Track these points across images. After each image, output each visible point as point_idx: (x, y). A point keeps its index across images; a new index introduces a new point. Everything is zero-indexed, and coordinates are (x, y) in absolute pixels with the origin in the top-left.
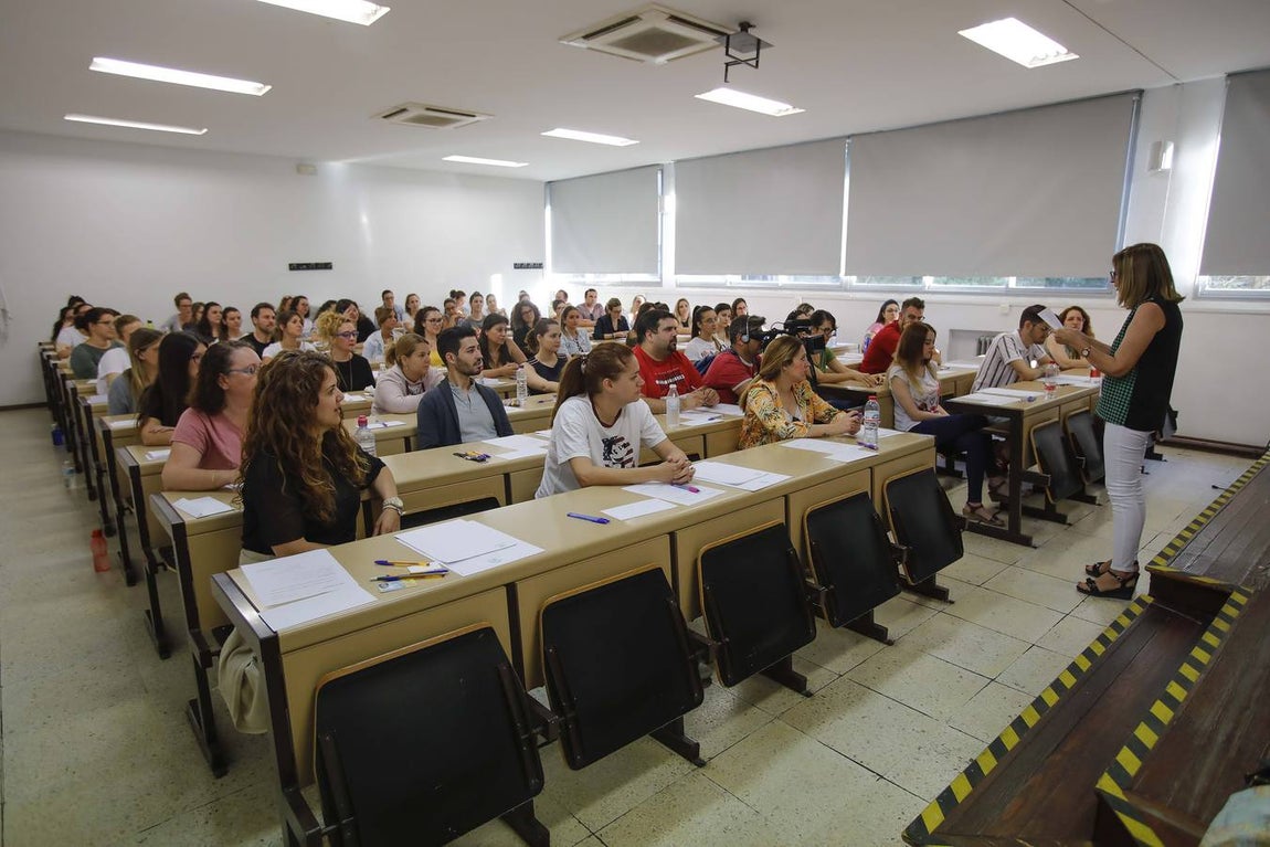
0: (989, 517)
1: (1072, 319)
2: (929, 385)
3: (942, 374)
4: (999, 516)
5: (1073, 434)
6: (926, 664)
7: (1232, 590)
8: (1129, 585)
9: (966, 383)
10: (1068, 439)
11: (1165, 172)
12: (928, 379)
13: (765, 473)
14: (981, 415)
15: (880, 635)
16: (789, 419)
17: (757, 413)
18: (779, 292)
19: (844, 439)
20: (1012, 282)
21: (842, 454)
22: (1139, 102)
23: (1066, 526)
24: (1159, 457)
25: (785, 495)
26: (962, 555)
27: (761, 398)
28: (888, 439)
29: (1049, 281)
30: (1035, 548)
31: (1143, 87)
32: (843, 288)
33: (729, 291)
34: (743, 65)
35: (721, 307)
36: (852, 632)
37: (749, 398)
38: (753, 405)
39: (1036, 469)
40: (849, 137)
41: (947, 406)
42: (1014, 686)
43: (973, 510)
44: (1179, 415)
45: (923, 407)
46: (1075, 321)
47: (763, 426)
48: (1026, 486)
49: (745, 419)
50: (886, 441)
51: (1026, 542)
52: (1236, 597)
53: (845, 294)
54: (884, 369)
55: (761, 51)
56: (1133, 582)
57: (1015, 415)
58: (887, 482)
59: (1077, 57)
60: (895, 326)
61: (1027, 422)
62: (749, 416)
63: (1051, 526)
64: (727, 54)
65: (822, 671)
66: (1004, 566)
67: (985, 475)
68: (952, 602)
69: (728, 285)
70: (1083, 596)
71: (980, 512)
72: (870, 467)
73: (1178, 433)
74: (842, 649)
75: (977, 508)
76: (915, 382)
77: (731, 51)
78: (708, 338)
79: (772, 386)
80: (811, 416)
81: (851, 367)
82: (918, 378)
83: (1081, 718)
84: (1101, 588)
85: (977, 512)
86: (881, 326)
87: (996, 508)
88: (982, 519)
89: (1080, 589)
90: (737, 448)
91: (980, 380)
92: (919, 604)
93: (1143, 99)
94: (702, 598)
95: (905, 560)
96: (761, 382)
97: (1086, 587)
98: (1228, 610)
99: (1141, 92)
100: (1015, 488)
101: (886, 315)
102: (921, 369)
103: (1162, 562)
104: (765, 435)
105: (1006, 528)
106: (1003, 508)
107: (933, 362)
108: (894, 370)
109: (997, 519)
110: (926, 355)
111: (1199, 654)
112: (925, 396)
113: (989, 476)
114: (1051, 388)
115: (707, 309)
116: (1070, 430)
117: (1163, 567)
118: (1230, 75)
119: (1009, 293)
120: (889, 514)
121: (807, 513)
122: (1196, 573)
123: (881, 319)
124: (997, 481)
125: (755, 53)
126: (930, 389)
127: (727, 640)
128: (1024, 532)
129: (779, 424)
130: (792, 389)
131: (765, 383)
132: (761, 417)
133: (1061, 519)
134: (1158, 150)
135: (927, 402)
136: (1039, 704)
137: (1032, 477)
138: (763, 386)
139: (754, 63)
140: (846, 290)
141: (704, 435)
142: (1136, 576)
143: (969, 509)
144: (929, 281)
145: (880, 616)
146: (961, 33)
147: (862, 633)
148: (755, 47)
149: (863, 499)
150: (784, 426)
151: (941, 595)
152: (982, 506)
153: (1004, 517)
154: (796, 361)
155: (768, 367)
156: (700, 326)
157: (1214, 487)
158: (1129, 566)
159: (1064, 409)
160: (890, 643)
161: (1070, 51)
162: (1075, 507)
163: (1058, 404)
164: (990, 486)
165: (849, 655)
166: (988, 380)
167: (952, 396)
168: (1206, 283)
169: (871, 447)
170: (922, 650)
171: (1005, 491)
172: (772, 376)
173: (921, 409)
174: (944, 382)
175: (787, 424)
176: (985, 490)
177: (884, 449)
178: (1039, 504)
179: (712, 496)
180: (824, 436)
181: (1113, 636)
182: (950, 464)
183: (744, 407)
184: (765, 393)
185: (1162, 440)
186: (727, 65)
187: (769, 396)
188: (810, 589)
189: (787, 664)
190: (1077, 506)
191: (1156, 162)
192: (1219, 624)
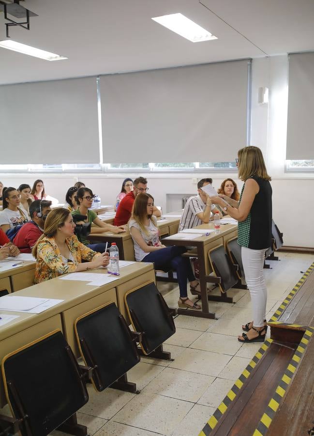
0: (192, 305)
1: (228, 186)
2: (153, 231)
3: (160, 222)
4: (198, 303)
5: (231, 252)
6: (159, 401)
7: (306, 329)
8: (262, 334)
9: (174, 227)
10: (229, 254)
11: (266, 104)
12: (152, 227)
13: (47, 299)
14: (182, 246)
15: (131, 389)
16: (65, 261)
17: (44, 260)
18: (63, 175)
19: (100, 271)
20: (197, 165)
21: (98, 280)
22: (251, 65)
23: (233, 304)
24: (276, 259)
25: (61, 313)
26: (175, 332)
27: (46, 249)
28: (126, 267)
29: (215, 165)
30: (217, 319)
31: (251, 57)
32: (102, 171)
33: (31, 174)
34: (18, 27)
35: (24, 187)
36: (115, 390)
37: (38, 250)
38: (41, 254)
39: (213, 274)
40: (98, 76)
41: (164, 242)
42: (207, 405)
43: (183, 301)
44: (283, 235)
45: (150, 244)
46: (230, 187)
47: (49, 268)
48: (209, 285)
49: (37, 264)
50: (125, 268)
51: (212, 317)
52: (308, 333)
53: (105, 175)
54: (126, 222)
55: (30, 18)
56: (265, 331)
57: (199, 245)
58: (127, 294)
59: (216, 38)
60: (132, 195)
61: (206, 248)
62: (39, 262)
63: (225, 305)
64: (6, 17)
65: (97, 420)
66: (201, 333)
67: (188, 280)
68: (173, 360)
69: (29, 170)
70: (242, 343)
71: (187, 302)
72: (115, 287)
73: (284, 245)
74: (110, 402)
75: (186, 300)
76: (145, 229)
77: (9, 16)
78: (15, 208)
79: (52, 241)
80: (80, 258)
81: (107, 222)
82: (146, 227)
83: (238, 417)
84: (250, 338)
85: (186, 302)
86: (123, 196)
87: (196, 298)
88: (188, 306)
89: (240, 340)
90: (34, 283)
91: (183, 225)
92: (154, 365)
93: (253, 63)
94: (7, 391)
95: (141, 341)
96: (45, 239)
97: (242, 339)
98: (304, 341)
99: (251, 60)
100: (203, 287)
101: (126, 188)
102: (147, 221)
103: (275, 319)
104: (49, 273)
105: (201, 310)
106: (199, 298)
107: (154, 216)
108: (132, 222)
109: (196, 305)
110: (149, 212)
111: (291, 368)
112: (150, 237)
113: (189, 281)
114: (218, 227)
115: (12, 189)
116: (229, 250)
117: (276, 322)
118: (289, 54)
119: (196, 171)
120: (129, 314)
121: (76, 322)
122: (290, 323)
123: (123, 190)
124: (194, 283)
125: (26, 19)
126: (153, 233)
127: (27, 416)
128: (210, 312)
129: (58, 265)
130: (66, 241)
131: (48, 240)
132: (46, 261)
133: (230, 301)
134: (261, 92)
135: (152, 241)
136: (217, 413)
137: (211, 279)
138: (46, 241)
139: (26, 25)
140: (104, 173)
141: (10, 277)
142: (266, 328)
143: (181, 302)
144: (152, 166)
145: (131, 376)
146: (153, 19)
147: (121, 390)
148: (26, 14)
149: (112, 308)
150: (62, 266)
151: (166, 357)
152: (188, 299)
153: (200, 303)
154: (67, 223)
155: (49, 229)
156: (7, 201)
157: (301, 272)
158: (261, 324)
159: (225, 238)
160: (138, 393)
161: (213, 34)
162: (236, 293)
163: (222, 236)
164: (190, 286)
165: (114, 404)
166: (187, 224)
167: (167, 235)
168: (290, 164)
169: (115, 274)
170: (157, 393)
171: (198, 289)
172: (52, 234)
173: (149, 245)
174: (161, 227)
175: (63, 265)
176: (189, 289)
177: (123, 274)
178: (218, 293)
179: (11, 319)
180: (87, 270)
181: (254, 365)
182: (171, 275)
183: (35, 255)
184: (48, 246)
185: (276, 250)
186: (7, 25)
187: (51, 248)
188: (83, 370)
189: (73, 420)
190: (238, 292)
191: (261, 99)
192: (300, 349)
